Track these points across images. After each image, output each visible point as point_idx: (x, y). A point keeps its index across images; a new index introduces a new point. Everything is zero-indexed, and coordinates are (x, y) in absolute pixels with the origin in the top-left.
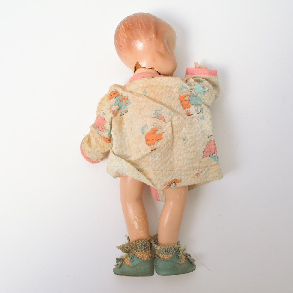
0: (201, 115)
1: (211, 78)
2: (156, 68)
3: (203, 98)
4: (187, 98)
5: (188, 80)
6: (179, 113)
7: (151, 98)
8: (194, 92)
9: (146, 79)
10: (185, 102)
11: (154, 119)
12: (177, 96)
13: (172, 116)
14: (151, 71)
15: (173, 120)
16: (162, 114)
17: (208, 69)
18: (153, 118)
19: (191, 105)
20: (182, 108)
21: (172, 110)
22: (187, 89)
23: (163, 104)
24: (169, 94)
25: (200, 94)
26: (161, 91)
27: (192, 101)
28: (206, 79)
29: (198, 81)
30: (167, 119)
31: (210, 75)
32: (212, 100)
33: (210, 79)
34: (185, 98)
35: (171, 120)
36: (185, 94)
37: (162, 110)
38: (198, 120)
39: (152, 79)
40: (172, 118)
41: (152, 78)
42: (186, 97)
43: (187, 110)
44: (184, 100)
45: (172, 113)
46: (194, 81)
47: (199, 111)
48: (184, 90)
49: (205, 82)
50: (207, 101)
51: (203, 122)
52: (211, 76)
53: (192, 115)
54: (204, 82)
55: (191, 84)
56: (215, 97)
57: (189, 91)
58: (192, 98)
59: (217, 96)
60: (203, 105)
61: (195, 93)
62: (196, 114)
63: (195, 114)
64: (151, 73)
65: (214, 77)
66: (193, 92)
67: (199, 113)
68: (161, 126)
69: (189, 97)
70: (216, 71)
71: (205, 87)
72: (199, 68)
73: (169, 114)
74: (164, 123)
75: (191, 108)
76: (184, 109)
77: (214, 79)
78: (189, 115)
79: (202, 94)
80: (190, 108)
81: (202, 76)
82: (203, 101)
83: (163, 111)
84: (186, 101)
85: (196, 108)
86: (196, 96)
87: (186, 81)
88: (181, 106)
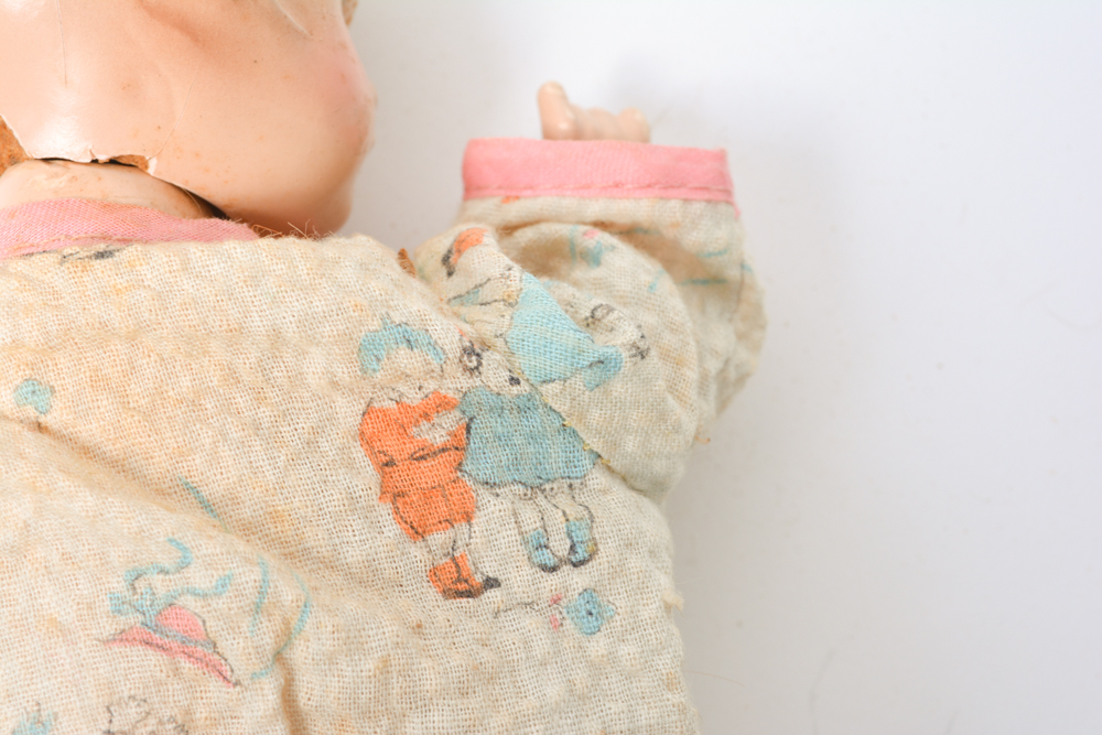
0: (577, 580)
1: (675, 225)
2: (158, 156)
3: (595, 416)
4: (436, 433)
5: (459, 252)
6: (367, 578)
7: (87, 452)
8: (506, 375)
9: (44, 268)
10: (424, 464)
11: (116, 648)
12: (348, 412)
13: (286, 623)
14: (117, 185)
15: (300, 654)
16: (190, 603)
17: (660, 138)
18: (106, 642)
19: (485, 496)
20: (392, 529)
21: (295, 554)
22: (433, 345)
23: (207, 506)
24: (260, 399)
25: (555, 387)
26: (185, 382)
27: (486, 459)
28: (631, 233)
29: (546, 259)
30: (236, 650)
31: (668, 198)
32: (677, 429)
33: (669, 234)
34: (425, 425)
35: (278, 657)
36: (414, 398)
37: (182, 566)
38: (557, 625)
39: (98, 263)
40: (286, 637)
41: (101, 255)
42: (426, 416)
43: (438, 539)
44: (410, 448)
45: (288, 593)
46: (507, 261)
47: (560, 546)
48: (404, 358)
49: (624, 262)
50: (631, 444)
51: (598, 646)
52: (675, 205)
53: (491, 583)
54: (607, 257)
55: (485, 294)
56: (713, 388)
57: (453, 369)
58: (485, 426)
59: (732, 374)
60: (598, 479)
61: (514, 381)
62: (527, 571)
63: (520, 578)
64: (107, 207)
65: (697, 207)
66: (494, 374)
67: (554, 569)
68: (188, 712)
69: (458, 414)
70: (721, 157)
71: (612, 317)
72: (577, 134)
73: (258, 609)
74: (214, 686)
75: (479, 521)
76: (417, 532)
77: (701, 232)
78: (462, 586)
79: (578, 383)
80: (468, 518)
81: (597, 208)
82: (596, 444)
83: (199, 578)
84: (430, 463)
85: (530, 518)
86: (524, 408)
87: (446, 260)
88: (385, 511)
